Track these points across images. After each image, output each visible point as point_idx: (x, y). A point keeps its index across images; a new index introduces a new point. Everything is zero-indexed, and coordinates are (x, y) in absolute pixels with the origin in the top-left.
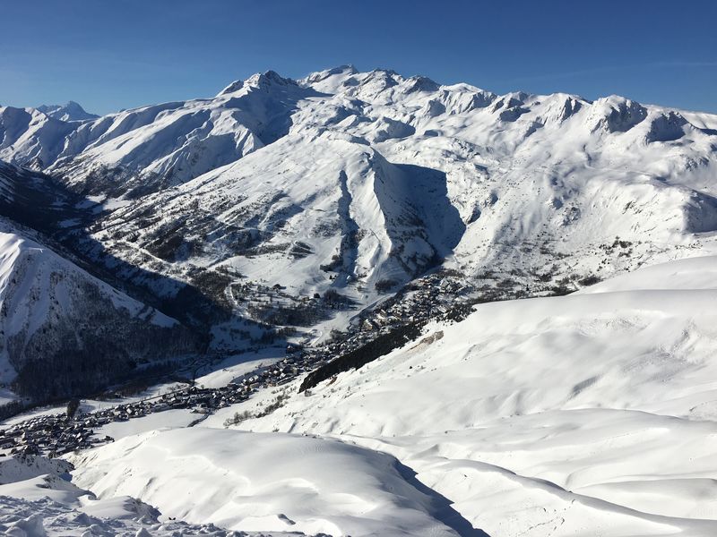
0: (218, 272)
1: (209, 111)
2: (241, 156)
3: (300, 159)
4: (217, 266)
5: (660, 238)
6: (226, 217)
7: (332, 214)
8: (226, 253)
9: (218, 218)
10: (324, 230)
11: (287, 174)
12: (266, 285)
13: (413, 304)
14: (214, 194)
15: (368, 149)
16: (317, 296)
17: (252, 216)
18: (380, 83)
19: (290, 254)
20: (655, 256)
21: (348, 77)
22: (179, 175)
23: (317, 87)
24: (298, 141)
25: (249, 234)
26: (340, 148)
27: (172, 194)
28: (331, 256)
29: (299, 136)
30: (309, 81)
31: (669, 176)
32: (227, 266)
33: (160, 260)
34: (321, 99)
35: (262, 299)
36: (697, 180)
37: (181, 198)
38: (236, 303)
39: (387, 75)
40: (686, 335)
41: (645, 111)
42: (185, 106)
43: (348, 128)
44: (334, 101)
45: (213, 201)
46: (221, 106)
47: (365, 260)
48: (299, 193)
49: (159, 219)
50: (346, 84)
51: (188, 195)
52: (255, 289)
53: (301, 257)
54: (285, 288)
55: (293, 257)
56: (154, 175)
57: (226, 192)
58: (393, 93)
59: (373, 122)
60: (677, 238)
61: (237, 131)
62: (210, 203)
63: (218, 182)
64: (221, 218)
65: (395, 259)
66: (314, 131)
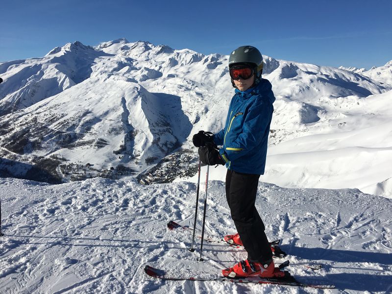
0: (51, 159)
1: (41, 65)
2: (62, 91)
3: (98, 92)
4: (50, 155)
5: (289, 127)
6: (55, 126)
7: (118, 122)
8: (56, 147)
9: (50, 127)
10: (114, 131)
11: (90, 100)
12: (81, 164)
13: (167, 169)
14: (46, 113)
15: (137, 85)
16: (112, 168)
17: (70, 125)
18: (141, 48)
19: (95, 146)
20: (287, 136)
21: (123, 45)
22: (24, 103)
23: (105, 50)
24: (96, 81)
25: (70, 135)
26: (120, 85)
27: (20, 114)
28: (119, 145)
29: (96, 79)
30: (100, 47)
31: (291, 96)
32: (57, 155)
33: (15, 153)
34: (108, 57)
35: (80, 172)
36: (304, 98)
37: (26, 116)
38: (64, 176)
39: (145, 44)
40: (304, 175)
41: (278, 62)
42: (26, 62)
43: (125, 73)
44: (116, 58)
45: (46, 117)
46: (48, 62)
47: (138, 147)
48: (98, 111)
49: (13, 129)
50: (122, 49)
51: (30, 114)
52: (75, 167)
53: (102, 147)
54: (93, 165)
55: (97, 147)
56: (8, 103)
57: (54, 112)
58: (149, 54)
59: (138, 70)
60: (297, 126)
61: (59, 76)
62: (44, 119)
63: (48, 106)
64: (52, 127)
65: (155, 145)
66: (105, 76)
